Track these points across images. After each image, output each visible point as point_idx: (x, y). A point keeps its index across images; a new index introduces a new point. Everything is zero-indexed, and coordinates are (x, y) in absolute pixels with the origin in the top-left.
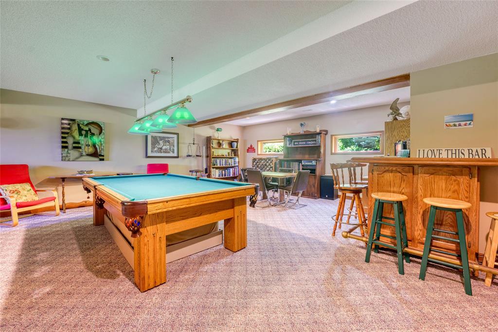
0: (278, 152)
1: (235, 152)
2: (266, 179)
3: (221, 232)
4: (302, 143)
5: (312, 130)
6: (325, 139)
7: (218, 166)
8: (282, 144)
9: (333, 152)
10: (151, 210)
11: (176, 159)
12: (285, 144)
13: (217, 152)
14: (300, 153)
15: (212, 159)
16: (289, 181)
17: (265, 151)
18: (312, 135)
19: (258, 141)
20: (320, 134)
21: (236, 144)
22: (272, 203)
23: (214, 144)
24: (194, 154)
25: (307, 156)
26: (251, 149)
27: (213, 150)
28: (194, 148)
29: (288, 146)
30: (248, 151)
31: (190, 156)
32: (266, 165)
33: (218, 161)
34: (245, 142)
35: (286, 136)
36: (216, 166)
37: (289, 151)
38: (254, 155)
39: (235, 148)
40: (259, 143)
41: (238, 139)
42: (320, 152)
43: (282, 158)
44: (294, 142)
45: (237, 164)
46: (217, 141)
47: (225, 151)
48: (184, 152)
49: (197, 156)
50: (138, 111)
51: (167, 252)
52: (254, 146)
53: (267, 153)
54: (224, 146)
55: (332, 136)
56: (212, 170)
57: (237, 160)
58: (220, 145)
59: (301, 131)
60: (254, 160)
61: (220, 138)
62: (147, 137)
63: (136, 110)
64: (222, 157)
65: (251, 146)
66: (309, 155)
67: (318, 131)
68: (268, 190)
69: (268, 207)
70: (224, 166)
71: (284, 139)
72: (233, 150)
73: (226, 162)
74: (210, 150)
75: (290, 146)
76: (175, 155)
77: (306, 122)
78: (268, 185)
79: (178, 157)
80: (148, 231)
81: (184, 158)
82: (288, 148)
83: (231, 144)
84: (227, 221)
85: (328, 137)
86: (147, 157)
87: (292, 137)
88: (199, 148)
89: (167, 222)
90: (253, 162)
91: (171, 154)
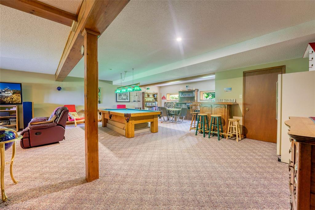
0: (177, 99)
1: (156, 99)
2: (169, 111)
3: (149, 127)
4: (187, 95)
5: (191, 89)
6: (197, 93)
7: (148, 106)
8: (178, 95)
9: (201, 99)
10: (132, 116)
11: (129, 103)
12: (179, 96)
13: (147, 99)
14: (187, 100)
15: (145, 103)
16: (179, 112)
17: (170, 98)
18: (192, 92)
19: (167, 94)
20: (194, 91)
21: (156, 95)
22: (171, 122)
23: (146, 96)
24: (137, 100)
25: (189, 101)
26: (164, 98)
27: (145, 98)
28: (137, 97)
29: (181, 96)
30: (162, 98)
31: (135, 101)
32: (170, 105)
33: (148, 103)
34: (161, 94)
35: (179, 92)
36: (147, 106)
37: (181, 99)
38: (166, 101)
39: (156, 97)
40: (168, 95)
41: (157, 93)
42: (195, 99)
43: (178, 102)
44: (184, 95)
45: (157, 105)
46: (147, 94)
47: (151, 99)
48: (132, 100)
49: (138, 101)
50: (113, 82)
51: (135, 131)
52: (165, 96)
53: (172, 99)
54: (151, 97)
55: (200, 92)
56: (145, 107)
57: (157, 103)
58: (148, 96)
59: (186, 89)
60: (165, 103)
61: (148, 93)
62: (117, 94)
63: (112, 82)
64: (150, 102)
65: (164, 96)
66: (190, 100)
67: (194, 90)
68: (169, 116)
69: (169, 123)
70: (150, 106)
71: (179, 93)
72: (155, 98)
73: (151, 104)
74: (144, 98)
75: (182, 96)
76: (128, 101)
77: (189, 85)
78: (169, 114)
79: (129, 102)
80: (130, 122)
81: (132, 102)
82: (181, 98)
83: (154, 95)
84: (152, 123)
85: (199, 92)
86: (117, 102)
87: (183, 92)
88: (139, 98)
89: (135, 120)
90: (165, 104)
91: (127, 100)
